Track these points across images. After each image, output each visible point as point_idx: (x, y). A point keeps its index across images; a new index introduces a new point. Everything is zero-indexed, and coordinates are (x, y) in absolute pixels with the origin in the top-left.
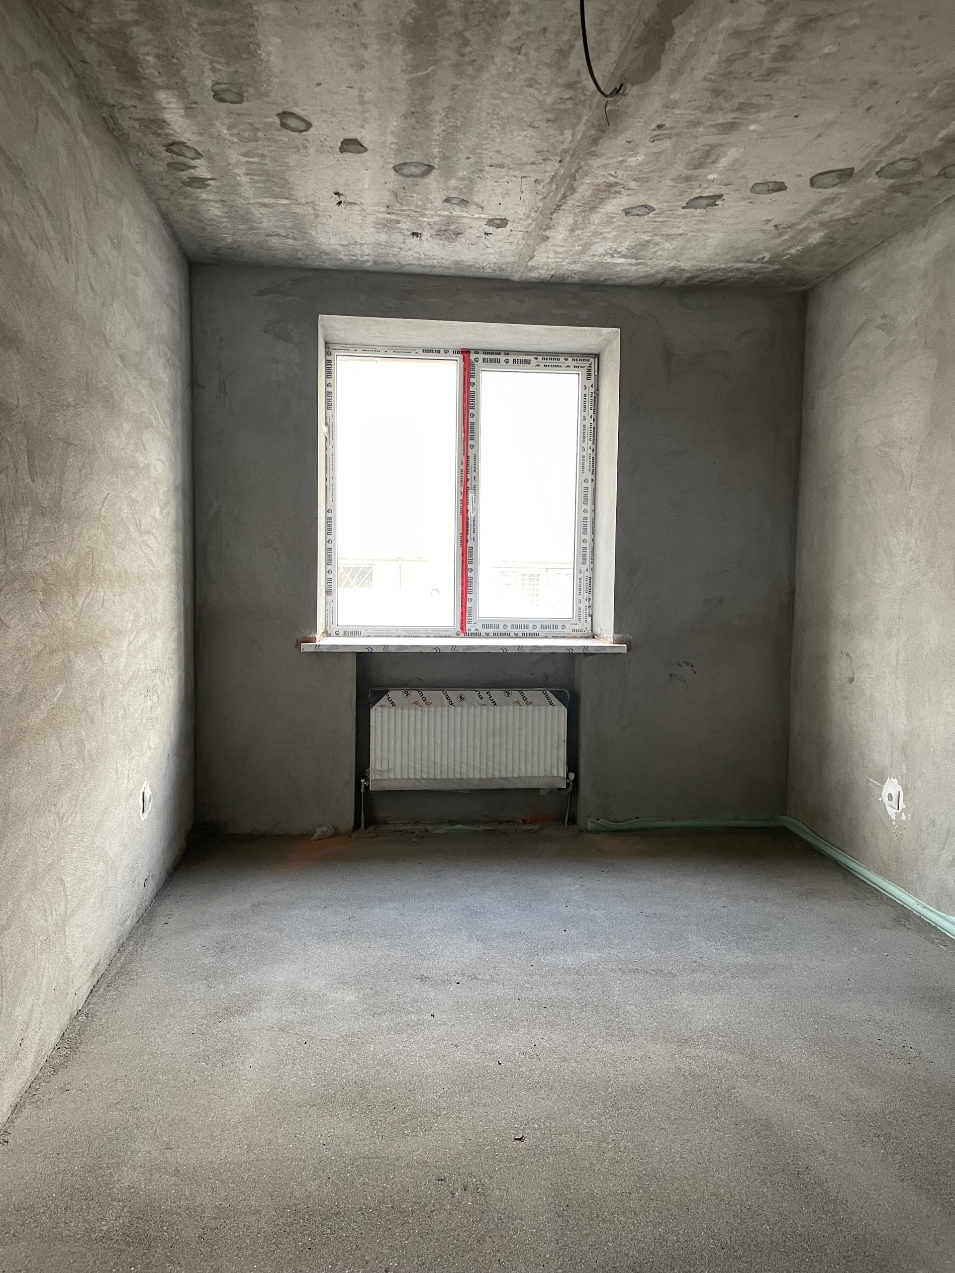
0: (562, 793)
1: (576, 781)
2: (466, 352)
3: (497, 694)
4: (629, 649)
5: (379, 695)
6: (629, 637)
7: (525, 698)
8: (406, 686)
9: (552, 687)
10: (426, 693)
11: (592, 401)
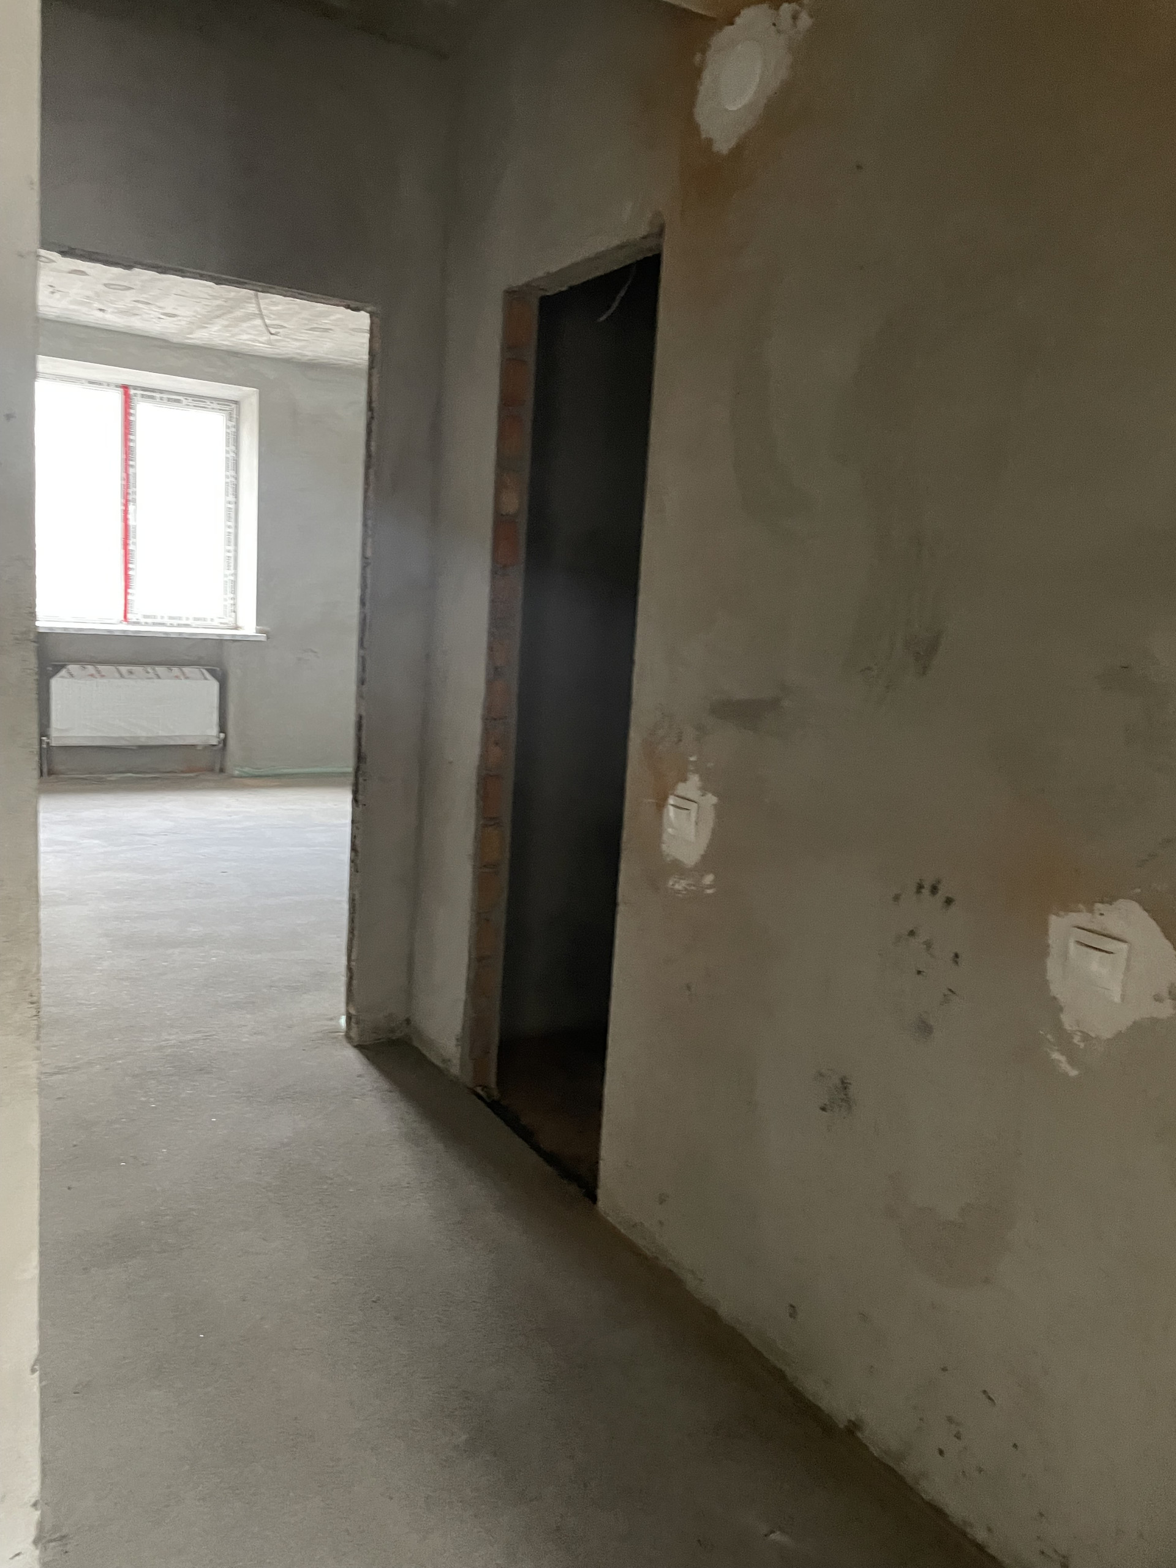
0: (215, 748)
1: (225, 741)
2: (125, 388)
3: (160, 670)
4: (268, 638)
5: (58, 668)
6: (267, 628)
7: (183, 673)
8: (81, 661)
9: (208, 665)
10: (100, 667)
11: (235, 439)
